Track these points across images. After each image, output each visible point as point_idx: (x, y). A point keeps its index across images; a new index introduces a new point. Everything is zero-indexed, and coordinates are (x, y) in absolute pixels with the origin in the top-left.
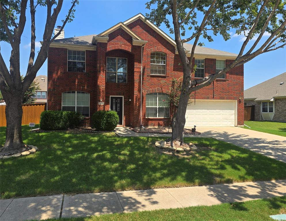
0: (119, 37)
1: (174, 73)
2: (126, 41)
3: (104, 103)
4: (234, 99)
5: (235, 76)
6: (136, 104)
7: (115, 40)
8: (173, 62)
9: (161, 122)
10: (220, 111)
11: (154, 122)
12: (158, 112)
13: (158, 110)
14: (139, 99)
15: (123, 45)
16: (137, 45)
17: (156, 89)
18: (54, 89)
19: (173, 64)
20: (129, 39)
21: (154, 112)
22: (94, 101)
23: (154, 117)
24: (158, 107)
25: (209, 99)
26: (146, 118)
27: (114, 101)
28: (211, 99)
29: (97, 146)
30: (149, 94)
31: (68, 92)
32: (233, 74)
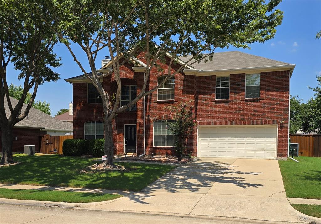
0: (122, 66)
1: (183, 97)
4: (273, 123)
5: (275, 93)
6: (139, 132)
8: (182, 84)
9: (169, 152)
10: (253, 138)
11: (161, 151)
12: (166, 140)
13: (166, 138)
14: (142, 127)
15: (125, 73)
16: (139, 72)
17: (164, 116)
18: (78, 120)
19: (182, 87)
20: (131, 66)
21: (162, 140)
23: (162, 146)
24: (166, 135)
25: (235, 125)
26: (153, 146)
28: (238, 124)
30: (157, 122)
32: (270, 91)
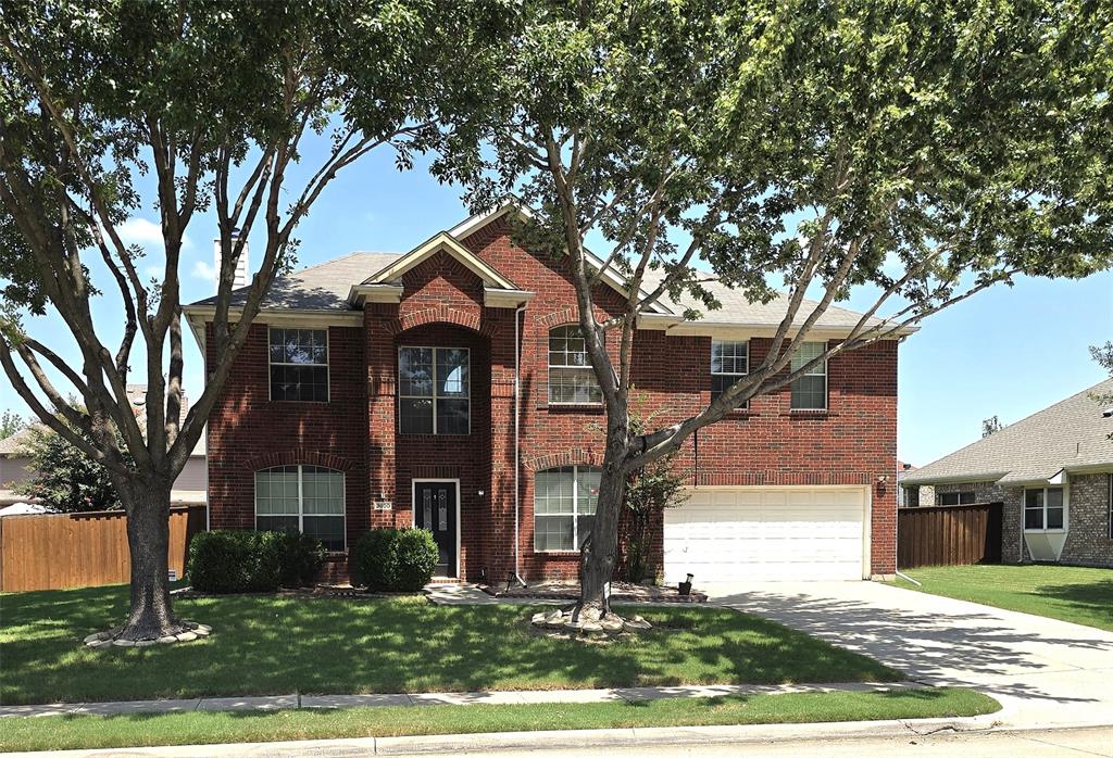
0: (440, 281)
2: (462, 295)
3: (390, 503)
4: (860, 480)
5: (864, 399)
6: (500, 505)
7: (424, 292)
11: (561, 566)
12: (576, 531)
13: (575, 525)
14: (510, 487)
15: (451, 306)
16: (499, 306)
17: (569, 455)
18: (228, 460)
20: (473, 286)
21: (562, 532)
22: (360, 495)
23: (562, 549)
24: (575, 515)
25: (766, 484)
26: (536, 551)
27: (427, 498)
28: (772, 484)
29: (371, 624)
30: (545, 471)
31: (274, 471)
32: (854, 393)
